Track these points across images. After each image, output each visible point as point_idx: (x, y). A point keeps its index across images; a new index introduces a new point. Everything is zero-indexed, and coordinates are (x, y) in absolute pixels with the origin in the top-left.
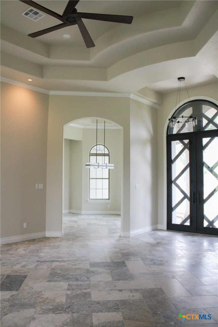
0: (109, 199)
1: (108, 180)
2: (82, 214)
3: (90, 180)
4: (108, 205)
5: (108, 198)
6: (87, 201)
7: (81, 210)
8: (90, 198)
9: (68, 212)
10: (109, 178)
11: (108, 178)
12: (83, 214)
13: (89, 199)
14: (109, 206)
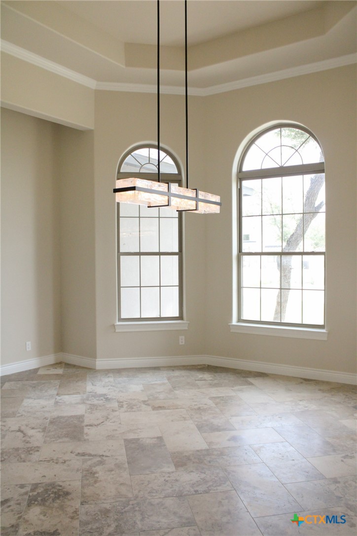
0: (181, 317)
1: (177, 257)
2: (97, 368)
3: (122, 257)
4: (180, 337)
5: (177, 315)
6: (114, 326)
7: (94, 356)
8: (123, 317)
9: (52, 362)
10: (180, 253)
11: (177, 250)
12: (99, 371)
13: (120, 320)
14: (182, 340)
